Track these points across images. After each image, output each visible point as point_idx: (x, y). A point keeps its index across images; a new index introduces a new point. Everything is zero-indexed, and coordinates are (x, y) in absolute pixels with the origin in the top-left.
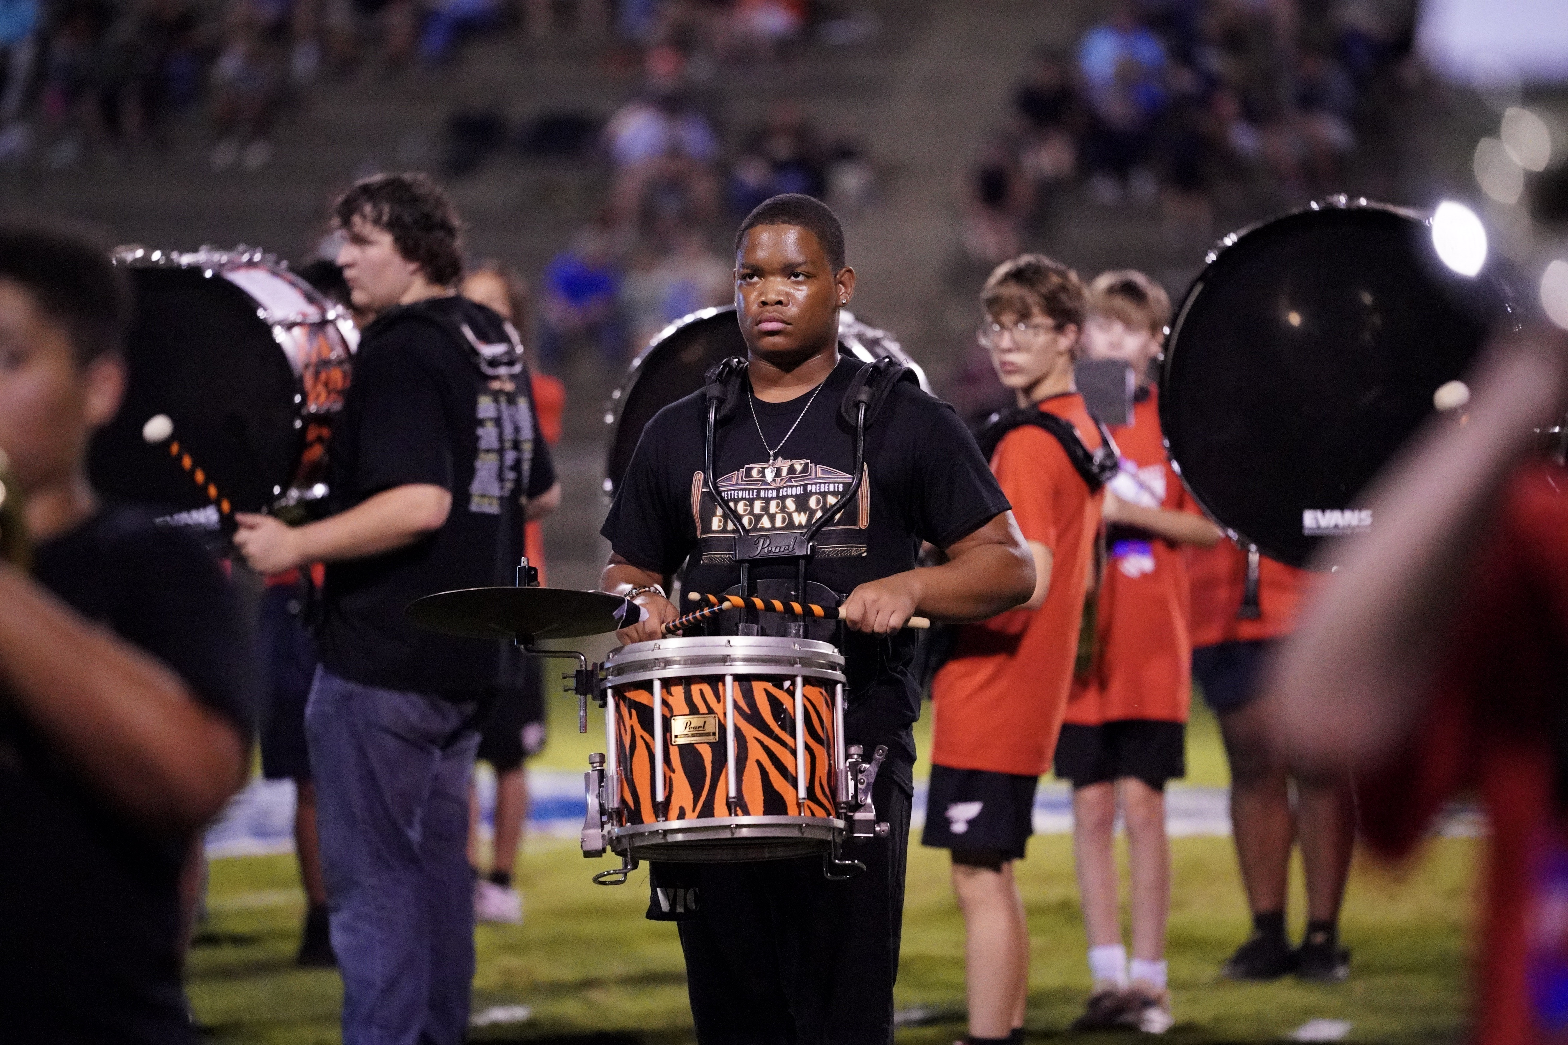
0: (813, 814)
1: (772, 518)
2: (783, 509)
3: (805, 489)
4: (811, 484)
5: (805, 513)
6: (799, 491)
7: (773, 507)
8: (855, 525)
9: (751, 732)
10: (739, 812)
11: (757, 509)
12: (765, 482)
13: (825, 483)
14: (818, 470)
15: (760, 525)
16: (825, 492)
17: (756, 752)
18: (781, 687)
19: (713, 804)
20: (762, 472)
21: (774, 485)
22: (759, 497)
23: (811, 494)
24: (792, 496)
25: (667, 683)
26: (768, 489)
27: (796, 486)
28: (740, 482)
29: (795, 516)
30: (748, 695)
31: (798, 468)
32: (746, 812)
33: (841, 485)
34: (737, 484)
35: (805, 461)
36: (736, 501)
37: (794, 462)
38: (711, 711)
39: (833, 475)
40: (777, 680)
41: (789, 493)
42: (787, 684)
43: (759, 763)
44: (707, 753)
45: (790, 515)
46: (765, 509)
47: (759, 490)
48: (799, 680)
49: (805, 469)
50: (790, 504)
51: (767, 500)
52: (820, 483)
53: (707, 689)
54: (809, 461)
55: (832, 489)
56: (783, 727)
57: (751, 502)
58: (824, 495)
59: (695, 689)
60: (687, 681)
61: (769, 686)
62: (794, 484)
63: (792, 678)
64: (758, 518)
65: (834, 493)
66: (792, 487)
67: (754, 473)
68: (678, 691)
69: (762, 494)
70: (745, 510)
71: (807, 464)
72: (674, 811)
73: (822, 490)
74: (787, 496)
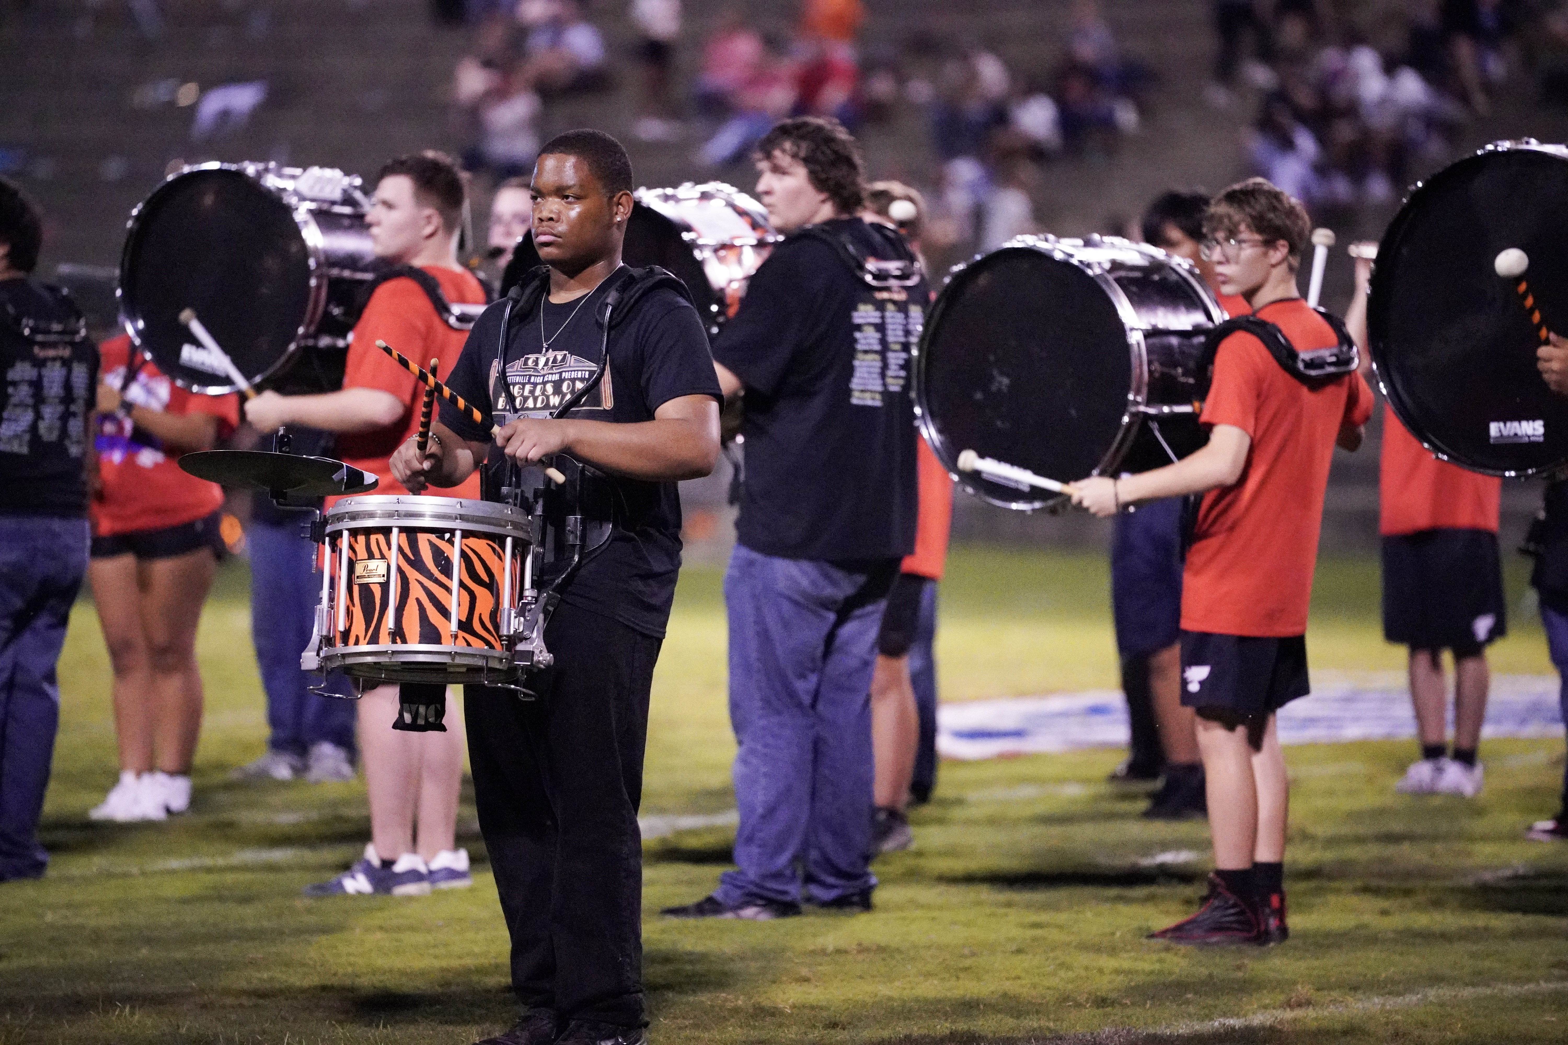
0: (469, 644)
1: (535, 399)
2: (544, 391)
3: (561, 376)
4: (565, 371)
5: (559, 396)
6: (556, 377)
7: (538, 392)
8: (599, 406)
9: (413, 575)
10: (398, 640)
11: (526, 393)
12: (536, 370)
13: (574, 371)
14: (572, 360)
15: (526, 405)
16: (574, 378)
17: (416, 591)
18: (442, 538)
19: (379, 633)
20: (536, 362)
21: (542, 372)
22: (529, 382)
23: (565, 380)
24: (551, 382)
25: (354, 532)
26: (537, 376)
27: (555, 373)
28: (519, 369)
29: (551, 397)
30: (413, 544)
31: (559, 358)
32: (404, 641)
33: (587, 373)
34: (517, 371)
35: (565, 352)
36: (514, 384)
37: (556, 353)
38: (383, 557)
39: (582, 364)
40: (439, 532)
41: (550, 379)
42: (447, 536)
43: (418, 600)
44: (377, 592)
45: (548, 397)
46: (532, 392)
47: (530, 376)
48: (458, 534)
49: (564, 358)
50: (549, 388)
51: (535, 385)
52: (571, 371)
53: (381, 538)
54: (567, 352)
55: (579, 376)
56: (442, 572)
57: (524, 385)
58: (573, 380)
59: (373, 538)
60: (368, 532)
61: (433, 537)
62: (555, 371)
63: (452, 532)
64: (526, 399)
65: (582, 380)
66: (552, 374)
67: (530, 362)
68: (361, 539)
69: (532, 380)
70: (519, 393)
71: (565, 355)
72: (352, 640)
73: (572, 377)
74: (548, 382)
